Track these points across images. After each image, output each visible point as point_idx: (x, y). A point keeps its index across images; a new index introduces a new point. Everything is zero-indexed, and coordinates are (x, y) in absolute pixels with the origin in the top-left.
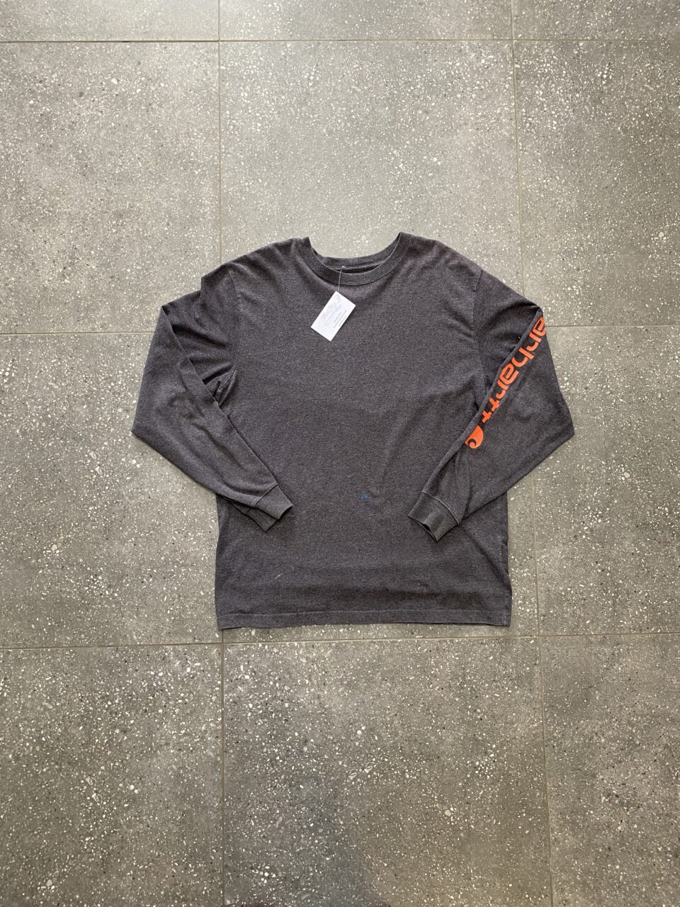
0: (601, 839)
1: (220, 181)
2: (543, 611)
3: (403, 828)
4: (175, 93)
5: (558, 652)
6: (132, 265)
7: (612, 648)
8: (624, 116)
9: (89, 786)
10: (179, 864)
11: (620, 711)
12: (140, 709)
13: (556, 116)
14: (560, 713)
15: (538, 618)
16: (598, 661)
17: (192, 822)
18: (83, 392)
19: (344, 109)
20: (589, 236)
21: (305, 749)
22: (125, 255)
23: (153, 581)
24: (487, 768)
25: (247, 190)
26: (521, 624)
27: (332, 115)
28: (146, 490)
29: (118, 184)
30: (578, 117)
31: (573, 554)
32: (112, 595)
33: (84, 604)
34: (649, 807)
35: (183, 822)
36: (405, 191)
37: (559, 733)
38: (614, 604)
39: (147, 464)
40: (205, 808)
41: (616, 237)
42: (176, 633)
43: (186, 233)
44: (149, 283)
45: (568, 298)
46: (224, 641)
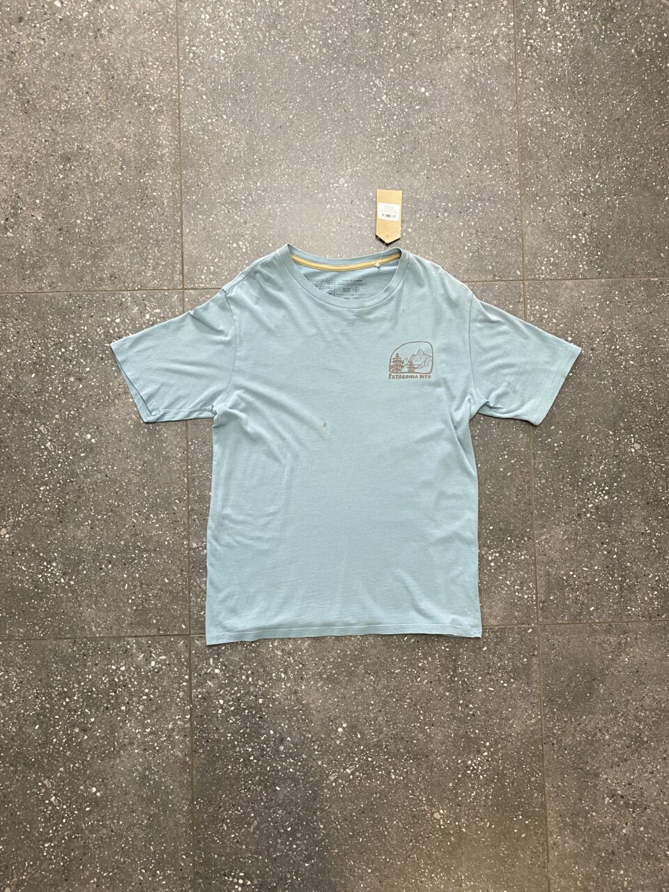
0: (604, 843)
1: (179, 118)
2: (543, 598)
3: (388, 832)
4: (126, 17)
5: (559, 642)
6: (83, 215)
7: (619, 636)
8: (638, 37)
9: (47, 789)
10: (146, 871)
11: (626, 706)
12: (101, 706)
13: (561, 37)
14: (561, 708)
15: (536, 605)
16: (603, 651)
17: (159, 826)
18: (31, 359)
19: (319, 32)
20: (597, 176)
21: (282, 748)
22: (74, 205)
23: (113, 567)
24: (480, 768)
25: (210, 128)
26: (518, 612)
27: (306, 39)
28: (102, 468)
29: (65, 123)
30: (586, 38)
31: (576, 535)
32: (68, 583)
33: (37, 593)
34: (657, 809)
35: (149, 826)
36: (388, 126)
37: (560, 729)
38: (621, 589)
39: (103, 438)
40: (173, 811)
41: (628, 176)
42: (139, 624)
43: (142, 179)
44: (101, 236)
45: (573, 248)
46: (192, 632)
